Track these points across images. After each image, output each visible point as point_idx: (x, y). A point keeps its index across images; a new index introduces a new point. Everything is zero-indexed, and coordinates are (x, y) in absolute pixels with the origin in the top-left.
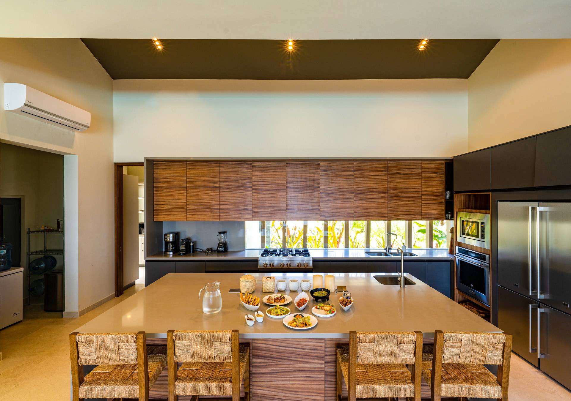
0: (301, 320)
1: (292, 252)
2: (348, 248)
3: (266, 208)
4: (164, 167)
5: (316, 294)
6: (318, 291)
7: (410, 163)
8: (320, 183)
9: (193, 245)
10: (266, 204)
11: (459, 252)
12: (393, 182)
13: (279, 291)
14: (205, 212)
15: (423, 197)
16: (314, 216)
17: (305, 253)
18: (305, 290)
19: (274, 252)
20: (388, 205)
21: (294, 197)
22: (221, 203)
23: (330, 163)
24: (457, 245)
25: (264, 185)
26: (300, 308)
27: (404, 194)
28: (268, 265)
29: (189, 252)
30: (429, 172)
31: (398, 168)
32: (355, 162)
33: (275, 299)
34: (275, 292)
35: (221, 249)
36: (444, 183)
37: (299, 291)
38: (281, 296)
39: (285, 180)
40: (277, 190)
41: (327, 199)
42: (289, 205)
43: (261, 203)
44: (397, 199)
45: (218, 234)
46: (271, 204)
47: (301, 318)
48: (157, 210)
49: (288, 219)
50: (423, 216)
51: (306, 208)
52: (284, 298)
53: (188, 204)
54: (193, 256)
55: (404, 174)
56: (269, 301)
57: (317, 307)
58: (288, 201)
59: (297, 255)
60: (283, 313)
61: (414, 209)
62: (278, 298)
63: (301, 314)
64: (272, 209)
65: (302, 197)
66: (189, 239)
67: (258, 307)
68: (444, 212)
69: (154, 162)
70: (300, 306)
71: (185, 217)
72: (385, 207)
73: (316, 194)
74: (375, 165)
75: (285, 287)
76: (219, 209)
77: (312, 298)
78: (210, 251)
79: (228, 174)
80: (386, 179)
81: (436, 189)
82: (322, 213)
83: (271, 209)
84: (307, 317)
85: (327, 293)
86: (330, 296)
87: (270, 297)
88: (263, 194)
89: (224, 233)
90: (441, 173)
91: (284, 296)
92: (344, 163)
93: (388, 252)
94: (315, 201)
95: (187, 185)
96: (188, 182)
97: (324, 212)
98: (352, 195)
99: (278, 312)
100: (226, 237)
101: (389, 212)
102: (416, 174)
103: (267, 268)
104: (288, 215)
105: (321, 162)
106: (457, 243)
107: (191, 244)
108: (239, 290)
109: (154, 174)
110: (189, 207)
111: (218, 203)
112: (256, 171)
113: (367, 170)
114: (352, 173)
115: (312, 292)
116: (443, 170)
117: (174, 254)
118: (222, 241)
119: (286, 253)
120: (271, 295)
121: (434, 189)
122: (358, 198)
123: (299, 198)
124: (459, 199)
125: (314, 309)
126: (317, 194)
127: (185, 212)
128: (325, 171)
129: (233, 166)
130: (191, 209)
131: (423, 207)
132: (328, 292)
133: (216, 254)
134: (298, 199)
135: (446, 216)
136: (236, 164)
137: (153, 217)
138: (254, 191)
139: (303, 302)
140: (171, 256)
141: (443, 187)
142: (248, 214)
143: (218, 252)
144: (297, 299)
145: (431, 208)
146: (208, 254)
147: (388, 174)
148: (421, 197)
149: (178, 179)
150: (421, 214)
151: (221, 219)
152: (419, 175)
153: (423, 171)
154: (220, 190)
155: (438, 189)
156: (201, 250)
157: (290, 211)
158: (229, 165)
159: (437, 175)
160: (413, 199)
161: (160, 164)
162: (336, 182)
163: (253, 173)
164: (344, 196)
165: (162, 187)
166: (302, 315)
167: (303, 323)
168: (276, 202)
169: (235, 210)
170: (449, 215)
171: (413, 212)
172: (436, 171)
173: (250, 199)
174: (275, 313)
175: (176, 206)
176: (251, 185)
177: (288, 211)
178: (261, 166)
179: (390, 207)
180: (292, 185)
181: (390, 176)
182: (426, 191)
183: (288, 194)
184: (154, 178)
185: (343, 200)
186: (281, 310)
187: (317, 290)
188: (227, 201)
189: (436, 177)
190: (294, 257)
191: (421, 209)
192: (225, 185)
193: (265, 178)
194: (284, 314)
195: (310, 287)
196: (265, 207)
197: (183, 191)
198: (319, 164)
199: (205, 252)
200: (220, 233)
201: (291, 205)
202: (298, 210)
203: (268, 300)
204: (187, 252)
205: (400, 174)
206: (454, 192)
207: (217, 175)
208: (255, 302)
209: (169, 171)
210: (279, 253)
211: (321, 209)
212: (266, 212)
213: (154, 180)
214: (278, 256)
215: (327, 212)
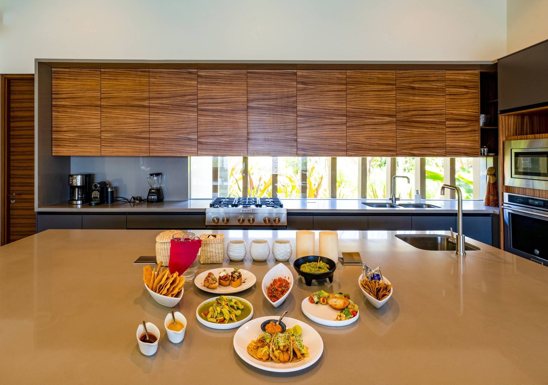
0: (281, 340)
1: (256, 201)
2: (335, 197)
3: (218, 137)
4: (67, 76)
5: (306, 268)
6: (310, 261)
7: (428, 72)
8: (297, 101)
9: (112, 192)
10: (218, 131)
11: (509, 201)
12: (403, 101)
13: (232, 262)
14: (128, 143)
15: (447, 123)
16: (289, 149)
17: (276, 203)
18: (282, 259)
19: (230, 202)
20: (397, 134)
21: (259, 121)
22: (151, 129)
23: (312, 72)
24: (505, 191)
25: (215, 103)
26: (276, 304)
27: (421, 118)
28: (221, 220)
29: (106, 202)
30: (455, 87)
31: (411, 79)
32: (347, 71)
33: (220, 278)
34: (223, 264)
35: (153, 197)
36: (477, 102)
37: (270, 261)
38: (233, 273)
39: (246, 96)
40: (233, 111)
41: (307, 124)
42: (252, 133)
43: (211, 130)
44: (410, 126)
45: (149, 176)
46: (225, 132)
47: (281, 335)
48: (57, 139)
49: (250, 153)
50: (447, 151)
51: (277, 137)
52: (240, 276)
53: (104, 131)
54: (112, 206)
55: (419, 89)
56: (207, 284)
57: (312, 299)
58: (250, 128)
59: (264, 206)
60: (236, 316)
61: (435, 139)
62: (226, 277)
63: (277, 318)
64: (228, 139)
65: (270, 121)
66: (107, 183)
67: (179, 299)
68: (478, 145)
69: (53, 69)
70: (275, 298)
71: (98, 150)
72: (392, 137)
73: (291, 117)
74: (377, 76)
75: (243, 254)
76: (149, 138)
77: (298, 276)
78: (138, 200)
79: (161, 87)
80: (393, 95)
81: (466, 110)
82: (300, 145)
83: (225, 139)
84: (295, 329)
85: (328, 266)
86: (336, 274)
87: (210, 274)
88: (214, 116)
89: (157, 175)
90: (474, 88)
91: (240, 273)
92: (333, 72)
93: (395, 203)
94: (289, 127)
95: (102, 104)
96: (103, 98)
97: (303, 143)
98: (345, 119)
99: (224, 313)
100: (162, 180)
101: (398, 144)
102: (437, 89)
103: (219, 224)
104: (251, 148)
105: (298, 71)
106: (504, 187)
107: (109, 190)
108: (152, 260)
109: (53, 87)
110: (105, 135)
111: (147, 129)
112: (202, 83)
113: (365, 83)
114: (344, 87)
115: (297, 264)
116: (477, 84)
117: (83, 205)
118: (155, 186)
119: (247, 202)
120: (213, 271)
121: (463, 111)
122: (353, 124)
123: (266, 123)
124: (507, 122)
125: (306, 305)
126: (293, 117)
127: (98, 143)
128: (303, 83)
129: (170, 76)
130: (107, 138)
131: (448, 137)
132: (331, 264)
133: (146, 205)
134: (265, 125)
135: (481, 151)
136: (174, 73)
137: (51, 149)
138: (200, 112)
139: (281, 286)
140: (79, 206)
141: (477, 108)
142: (191, 146)
143: (149, 202)
144: (267, 280)
145: (460, 139)
146: (134, 205)
147: (397, 88)
148: (445, 122)
149: (88, 94)
150: (445, 147)
151: (152, 152)
152: (441, 90)
153: (447, 84)
154: (150, 111)
155: (470, 110)
156: (125, 199)
157: (253, 141)
158: (162, 75)
159: (468, 90)
160: (433, 126)
161: (61, 72)
162: (321, 99)
163: (199, 86)
164: (333, 121)
165: (64, 106)
166: (281, 323)
167: (287, 350)
168: (232, 128)
169: (172, 140)
170: (486, 149)
171: (433, 144)
172: (467, 84)
173: (193, 124)
174: (216, 314)
175: (86, 134)
176: (196, 104)
177: (250, 142)
178: (210, 76)
179: (399, 136)
180: (255, 104)
181: (400, 92)
182: (452, 114)
183: (251, 117)
184: (53, 92)
185: (331, 127)
186: (232, 307)
187: (306, 260)
188: (160, 127)
189: (467, 93)
190: (259, 208)
191: (444, 140)
192: (157, 103)
193: (216, 93)
194: (238, 318)
195: (291, 254)
196: (216, 136)
197: (96, 111)
198: (295, 74)
199: (130, 202)
200: (151, 175)
201: (255, 133)
202: (265, 141)
203: (205, 280)
204: (103, 201)
205: (413, 88)
206: (499, 112)
207: (146, 88)
208: (173, 286)
209: (75, 83)
210: (238, 203)
211: (298, 140)
212: (218, 143)
213: (53, 95)
214: (235, 207)
215: (308, 144)
